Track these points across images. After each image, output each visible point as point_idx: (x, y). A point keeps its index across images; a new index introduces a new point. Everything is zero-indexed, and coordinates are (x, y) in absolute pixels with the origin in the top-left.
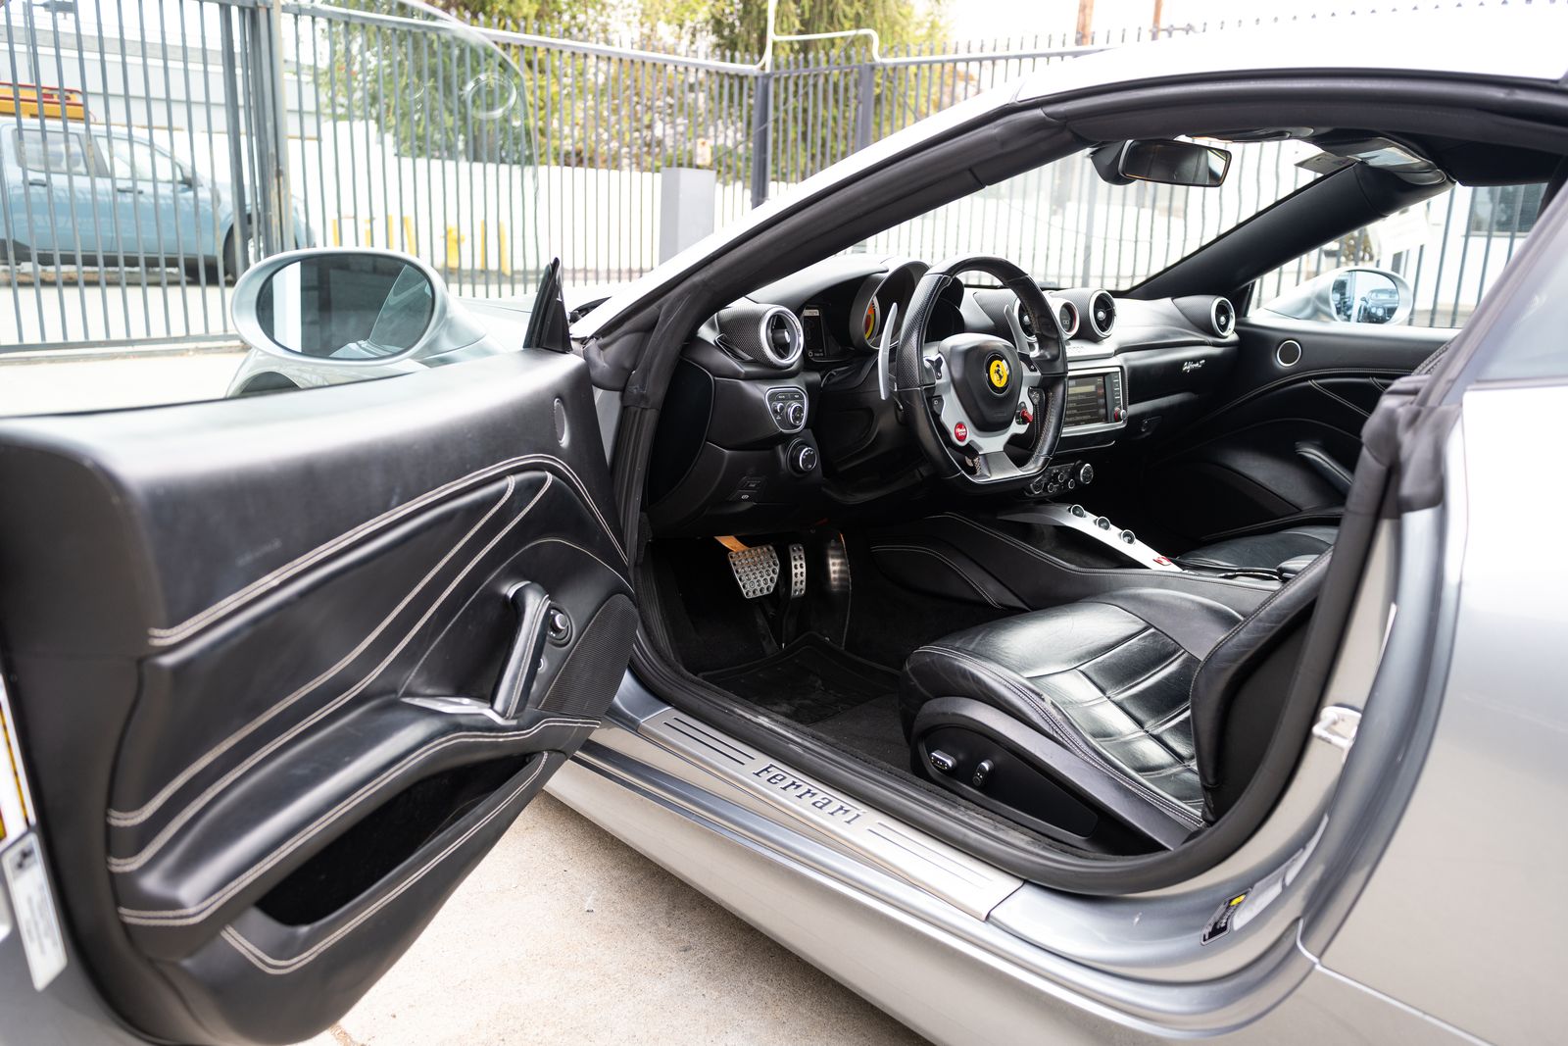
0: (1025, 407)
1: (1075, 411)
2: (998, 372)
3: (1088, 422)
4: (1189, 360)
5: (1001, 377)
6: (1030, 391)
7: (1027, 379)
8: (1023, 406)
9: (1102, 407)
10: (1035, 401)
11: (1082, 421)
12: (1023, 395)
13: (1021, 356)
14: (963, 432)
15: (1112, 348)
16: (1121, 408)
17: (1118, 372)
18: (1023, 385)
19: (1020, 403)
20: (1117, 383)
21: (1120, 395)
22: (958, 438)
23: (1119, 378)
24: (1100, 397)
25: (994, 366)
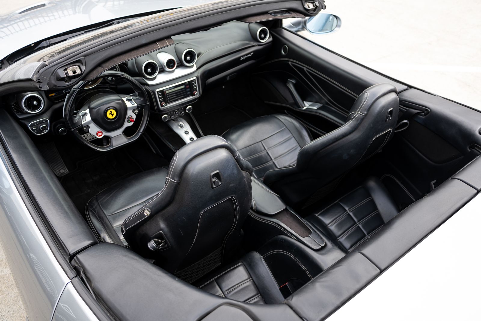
0: (132, 117)
1: (175, 97)
2: (111, 113)
3: (182, 99)
4: (243, 56)
5: (112, 115)
6: (133, 111)
7: (130, 108)
8: (130, 116)
9: (189, 91)
10: (136, 113)
11: (179, 99)
12: (130, 113)
13: (128, 100)
14: (101, 134)
15: (195, 68)
16: (197, 91)
17: (195, 79)
18: (128, 110)
19: (128, 116)
20: (193, 83)
21: (196, 86)
22: (99, 136)
23: (195, 81)
24: (187, 89)
25: (108, 112)
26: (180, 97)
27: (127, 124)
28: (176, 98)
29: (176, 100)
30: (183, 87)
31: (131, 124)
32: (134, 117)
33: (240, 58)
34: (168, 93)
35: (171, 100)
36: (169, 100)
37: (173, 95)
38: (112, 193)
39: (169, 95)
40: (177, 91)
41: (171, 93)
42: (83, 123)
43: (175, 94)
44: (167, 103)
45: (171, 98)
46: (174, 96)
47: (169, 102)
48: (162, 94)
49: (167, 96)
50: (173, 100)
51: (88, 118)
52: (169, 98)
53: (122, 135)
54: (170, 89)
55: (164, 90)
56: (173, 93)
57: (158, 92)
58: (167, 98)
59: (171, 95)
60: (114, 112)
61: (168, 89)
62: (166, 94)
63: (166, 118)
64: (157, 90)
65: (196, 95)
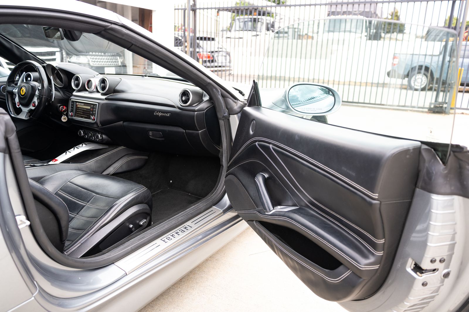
1: (82, 113)
2: (22, 91)
3: (85, 118)
5: (23, 92)
6: (37, 99)
9: (91, 114)
10: (38, 102)
11: (84, 117)
13: (38, 89)
15: (105, 97)
16: (95, 116)
17: (97, 104)
18: (35, 97)
19: (34, 101)
20: (95, 108)
21: (96, 112)
22: (18, 105)
23: (96, 106)
24: (91, 111)
26: (85, 116)
27: (31, 107)
28: (82, 116)
29: (82, 117)
30: (89, 108)
31: (33, 108)
32: (36, 104)
33: (154, 111)
34: (79, 107)
35: (79, 115)
37: (81, 111)
39: (78, 110)
40: (84, 109)
41: (80, 109)
45: (79, 113)
47: (77, 116)
48: (73, 105)
49: (78, 109)
50: (80, 115)
52: (78, 112)
53: (27, 113)
54: (81, 104)
55: (77, 103)
56: (82, 109)
57: (72, 101)
58: (77, 111)
59: (80, 110)
62: (78, 107)
63: (80, 133)
64: (72, 100)
65: (94, 120)
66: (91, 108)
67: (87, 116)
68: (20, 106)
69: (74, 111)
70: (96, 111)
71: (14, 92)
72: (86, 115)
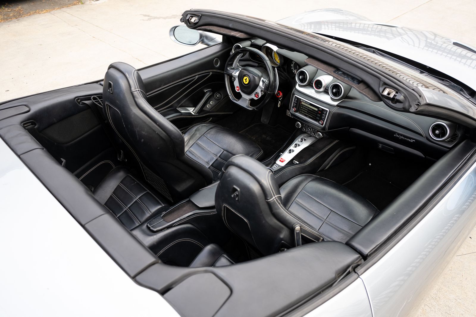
2: (246, 80)
3: (310, 117)
5: (246, 81)
6: (261, 91)
7: (261, 88)
8: (258, 93)
9: (319, 117)
10: (262, 94)
11: (308, 116)
12: (258, 90)
13: (263, 81)
14: (238, 89)
15: (336, 103)
16: (324, 122)
17: (327, 111)
18: (258, 87)
19: (257, 92)
20: (325, 113)
21: (325, 118)
22: (237, 90)
23: (327, 112)
24: (319, 114)
25: (245, 78)
26: (309, 115)
27: (253, 96)
28: (307, 114)
29: (306, 116)
30: (316, 109)
31: (256, 99)
32: (260, 95)
33: (395, 133)
34: (303, 105)
36: (302, 111)
37: (305, 109)
38: (224, 131)
39: (303, 107)
40: (310, 109)
41: (304, 106)
42: (233, 74)
43: (307, 110)
44: (299, 112)
45: (303, 110)
46: (306, 111)
47: (300, 112)
48: (297, 101)
49: (301, 106)
50: (304, 113)
51: (237, 74)
52: (302, 109)
53: (248, 101)
54: (306, 102)
55: (301, 100)
56: (307, 108)
57: (295, 97)
59: (304, 107)
60: (248, 80)
61: (305, 102)
62: (302, 104)
63: (298, 124)
64: (295, 95)
65: (322, 124)
66: (319, 110)
67: (313, 116)
68: (240, 91)
69: (298, 107)
70: (326, 116)
71: (234, 75)
72: (311, 115)
